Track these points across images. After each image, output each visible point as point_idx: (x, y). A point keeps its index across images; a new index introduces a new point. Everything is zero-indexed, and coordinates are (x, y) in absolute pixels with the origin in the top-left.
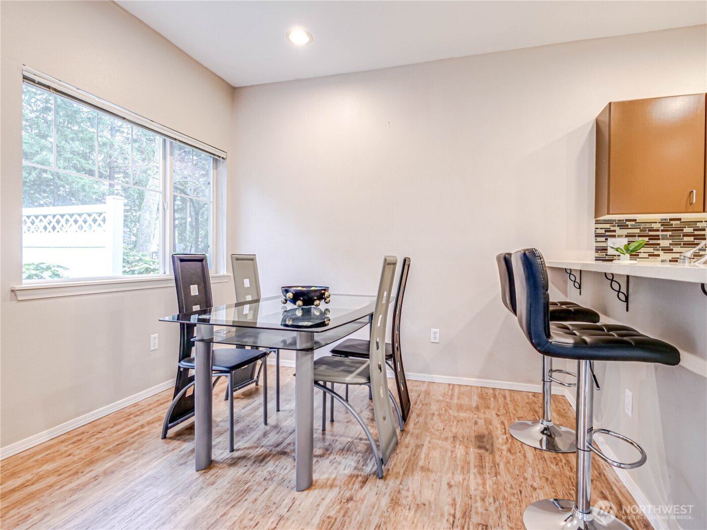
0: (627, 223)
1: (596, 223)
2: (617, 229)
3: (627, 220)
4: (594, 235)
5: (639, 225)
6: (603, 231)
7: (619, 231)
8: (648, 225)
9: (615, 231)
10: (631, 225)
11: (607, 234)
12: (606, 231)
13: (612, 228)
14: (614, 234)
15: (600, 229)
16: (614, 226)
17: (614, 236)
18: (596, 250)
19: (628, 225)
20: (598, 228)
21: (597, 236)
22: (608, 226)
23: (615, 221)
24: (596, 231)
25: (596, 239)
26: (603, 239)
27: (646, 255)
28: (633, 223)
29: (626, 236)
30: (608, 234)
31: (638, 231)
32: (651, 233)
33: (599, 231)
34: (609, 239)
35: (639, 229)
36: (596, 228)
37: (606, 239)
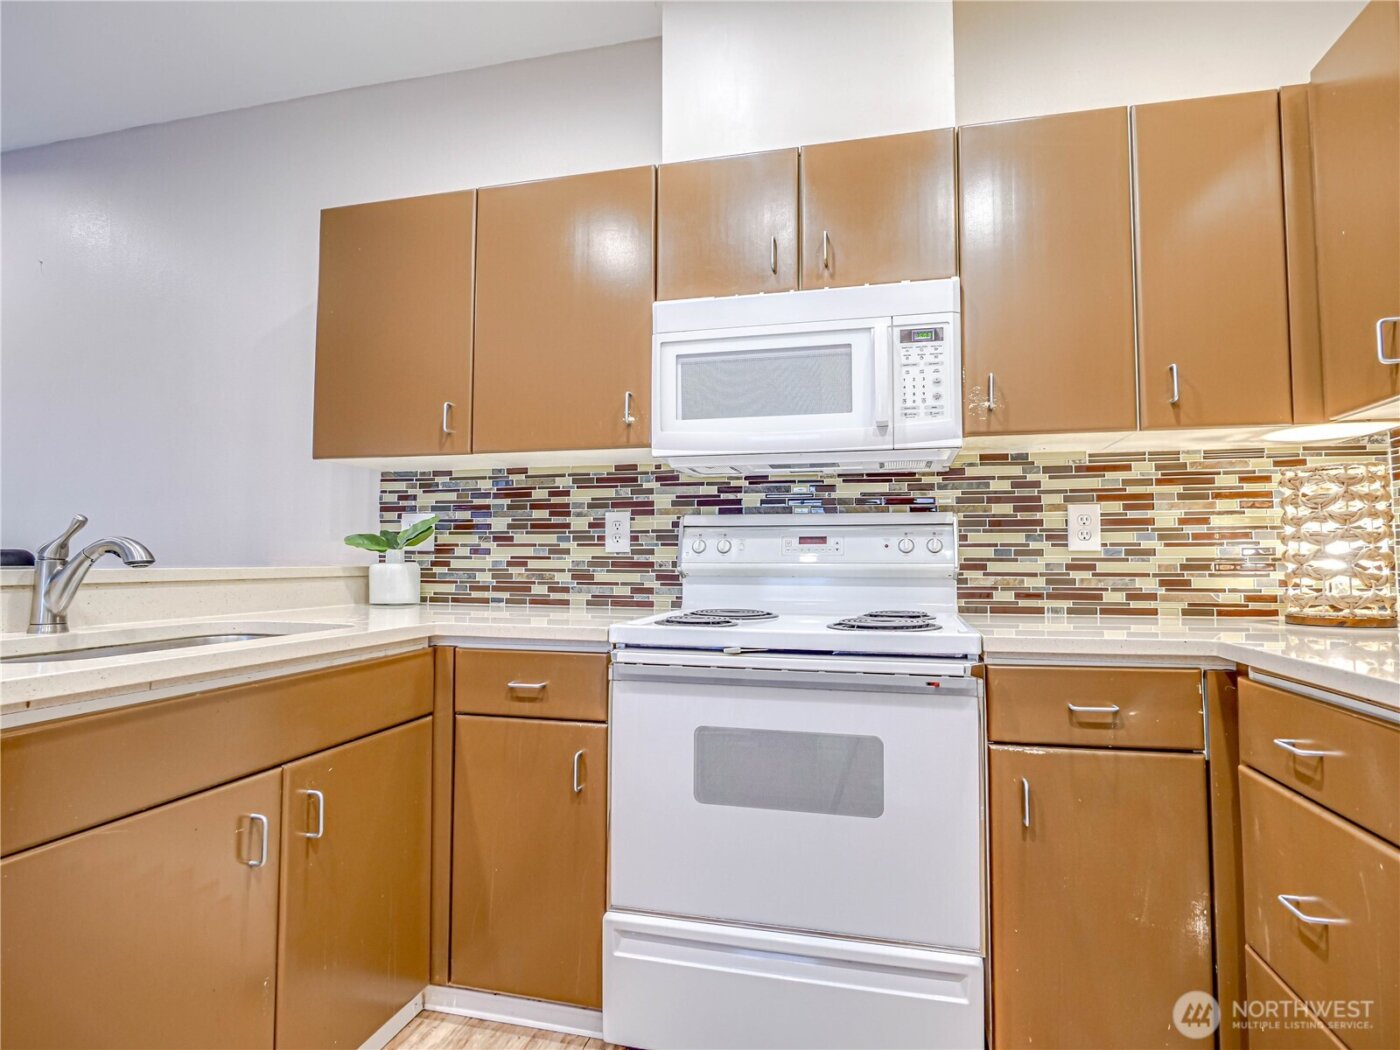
0: (437, 479)
1: (382, 480)
2: (418, 492)
3: (436, 474)
4: (379, 506)
5: (457, 484)
6: (395, 498)
7: (422, 497)
8: (471, 485)
9: (414, 498)
10: (444, 484)
11: (401, 503)
12: (401, 498)
13: (411, 492)
14: (413, 503)
15: (390, 492)
16: (415, 487)
17: (413, 509)
19: (437, 485)
20: (385, 492)
21: (385, 508)
22: (403, 486)
23: (416, 474)
24: (381, 498)
25: (381, 516)
26: (394, 515)
27: (466, 551)
28: (446, 479)
29: (434, 509)
31: (453, 496)
32: (477, 502)
33: (388, 498)
34: (404, 515)
35: (456, 493)
36: (382, 492)
37: (400, 516)
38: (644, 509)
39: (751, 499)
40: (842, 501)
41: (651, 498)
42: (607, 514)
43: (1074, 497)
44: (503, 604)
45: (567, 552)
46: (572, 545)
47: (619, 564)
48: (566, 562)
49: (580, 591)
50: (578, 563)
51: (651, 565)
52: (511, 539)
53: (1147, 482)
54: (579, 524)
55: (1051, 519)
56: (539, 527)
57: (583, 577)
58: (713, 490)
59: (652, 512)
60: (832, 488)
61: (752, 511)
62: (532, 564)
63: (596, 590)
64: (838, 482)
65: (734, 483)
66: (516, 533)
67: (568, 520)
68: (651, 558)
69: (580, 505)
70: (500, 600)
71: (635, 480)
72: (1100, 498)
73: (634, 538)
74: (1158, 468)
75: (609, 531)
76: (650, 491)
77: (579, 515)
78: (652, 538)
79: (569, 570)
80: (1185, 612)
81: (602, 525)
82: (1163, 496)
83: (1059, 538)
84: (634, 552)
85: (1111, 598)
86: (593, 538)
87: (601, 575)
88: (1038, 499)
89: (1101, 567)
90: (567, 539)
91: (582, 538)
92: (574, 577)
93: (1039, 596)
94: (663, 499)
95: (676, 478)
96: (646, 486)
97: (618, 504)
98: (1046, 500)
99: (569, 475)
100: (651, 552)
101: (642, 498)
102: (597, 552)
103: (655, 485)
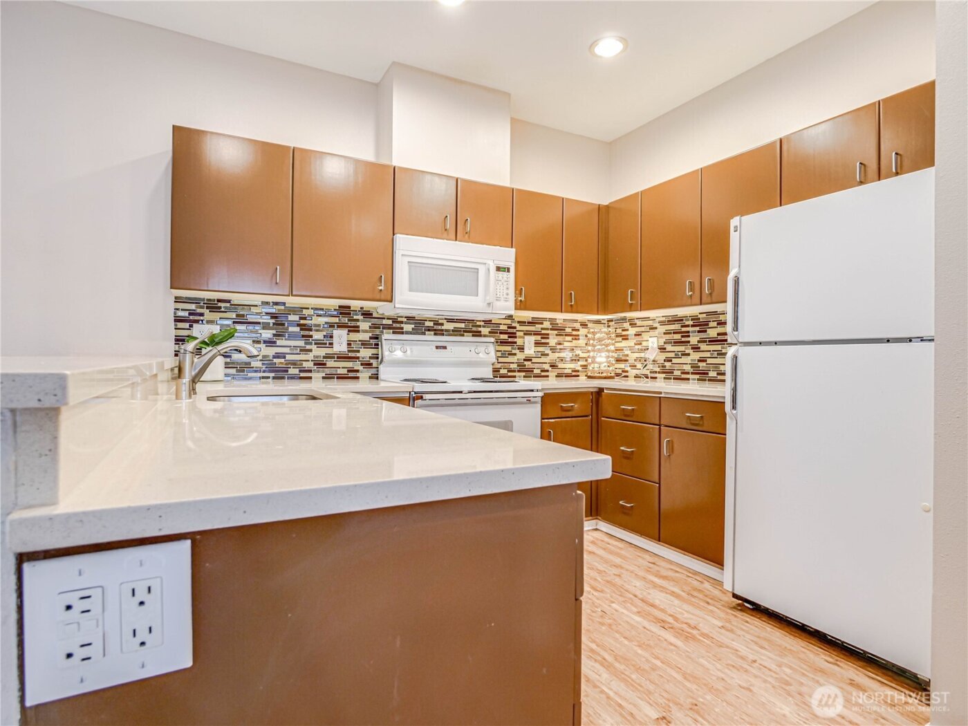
0: (220, 304)
1: (175, 302)
2: (206, 311)
3: (219, 301)
4: (174, 318)
5: (235, 308)
6: (186, 314)
7: (208, 315)
8: (246, 310)
9: (202, 315)
10: (225, 307)
11: (191, 317)
12: (190, 314)
13: (199, 311)
14: (202, 318)
15: (182, 310)
16: (202, 307)
17: (202, 322)
18: (176, 340)
19: (220, 308)
20: (178, 309)
21: (178, 320)
22: (193, 307)
23: (203, 300)
24: (175, 313)
25: (176, 325)
26: (187, 325)
28: (228, 305)
29: (219, 323)
30: (193, 319)
31: (233, 316)
32: (251, 319)
33: (180, 313)
34: (195, 325)
35: (235, 314)
36: (175, 309)
37: (191, 326)
38: (355, 329)
39: (408, 327)
40: (446, 331)
41: (358, 324)
42: (334, 331)
43: (527, 333)
44: (270, 380)
45: (311, 350)
46: (314, 347)
47: (341, 357)
48: (310, 356)
49: (318, 372)
50: (317, 357)
51: (358, 358)
52: (275, 342)
53: (547, 329)
54: (318, 336)
55: (519, 341)
56: (293, 336)
57: (320, 364)
58: (390, 322)
59: (358, 331)
60: (442, 324)
61: (407, 333)
62: (288, 357)
63: (328, 371)
64: (445, 322)
65: (399, 319)
66: (278, 339)
67: (311, 333)
68: (358, 355)
69: (319, 325)
70: (268, 378)
71: (350, 314)
72: (534, 334)
73: (349, 344)
74: (551, 324)
75: (335, 340)
76: (358, 320)
77: (317, 331)
78: (359, 344)
79: (312, 361)
80: (557, 376)
81: (332, 337)
82: (552, 334)
83: (521, 349)
84: (349, 351)
85: (537, 371)
86: (326, 344)
87: (330, 363)
88: (515, 333)
89: (534, 360)
90: (311, 344)
91: (319, 344)
92: (315, 364)
93: (514, 371)
94: (364, 325)
95: (372, 314)
96: (355, 317)
97: (341, 326)
98: (518, 334)
99: (312, 309)
100: (358, 351)
101: (353, 324)
102: (329, 351)
103: (360, 317)
